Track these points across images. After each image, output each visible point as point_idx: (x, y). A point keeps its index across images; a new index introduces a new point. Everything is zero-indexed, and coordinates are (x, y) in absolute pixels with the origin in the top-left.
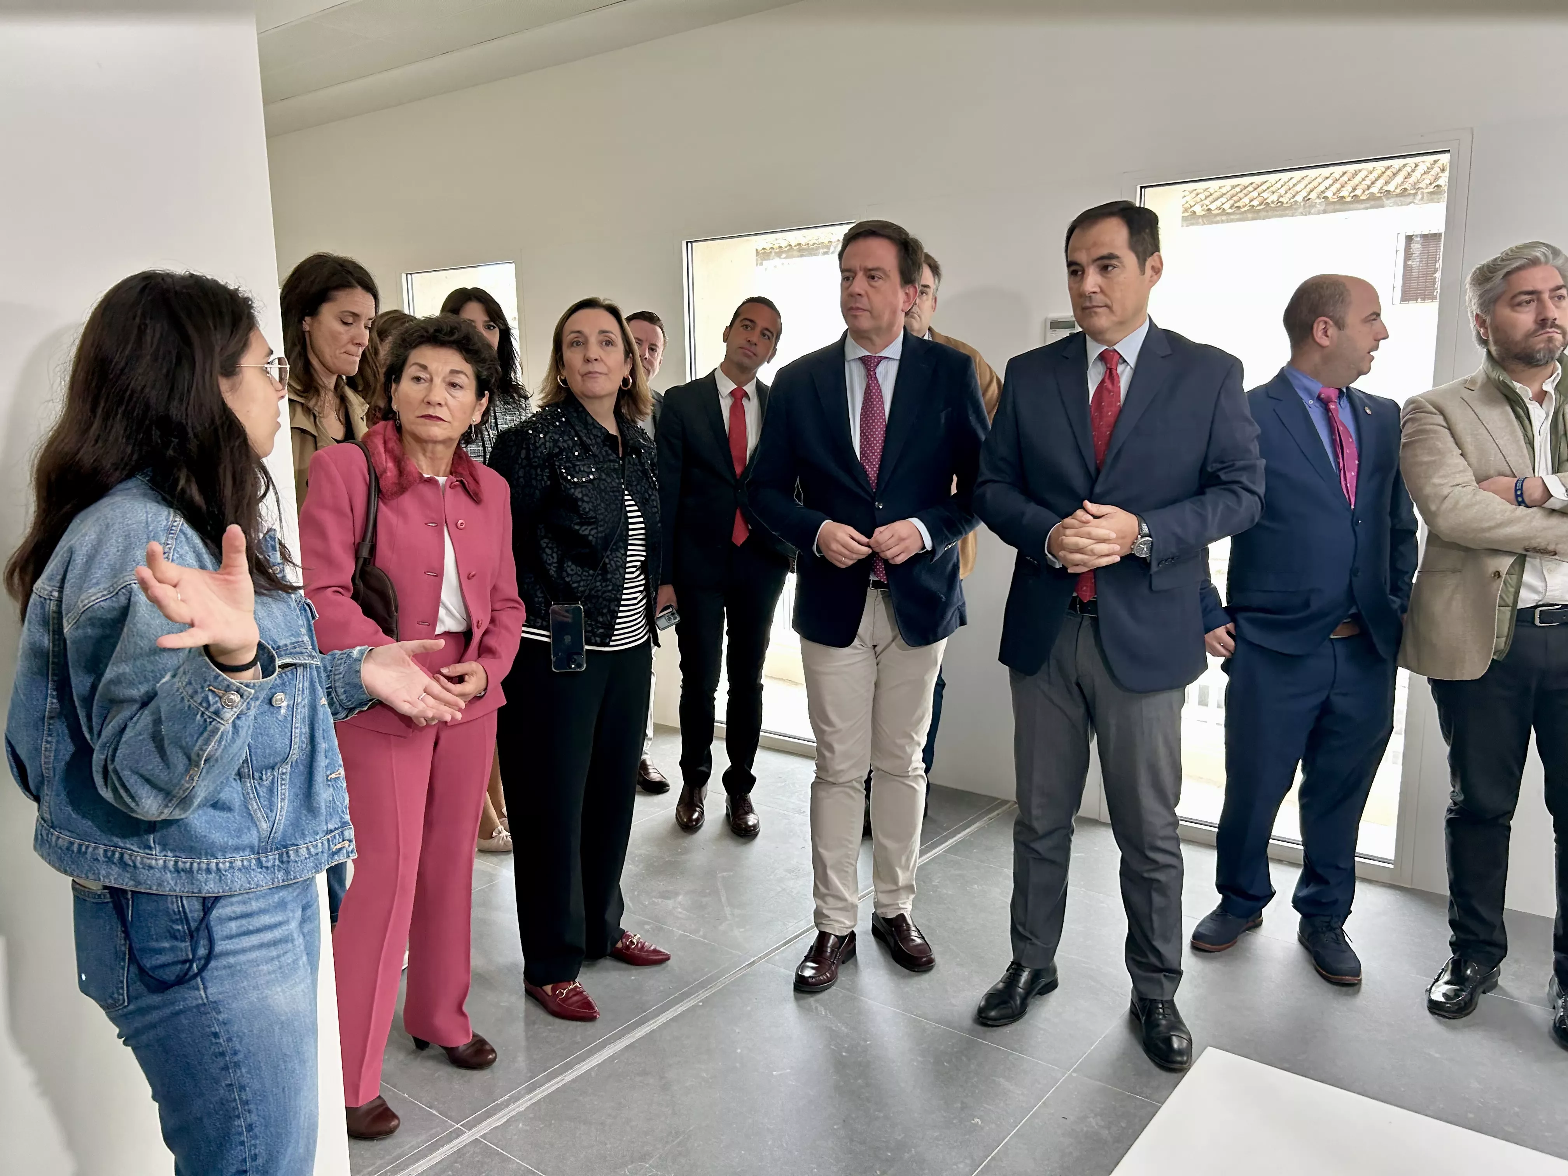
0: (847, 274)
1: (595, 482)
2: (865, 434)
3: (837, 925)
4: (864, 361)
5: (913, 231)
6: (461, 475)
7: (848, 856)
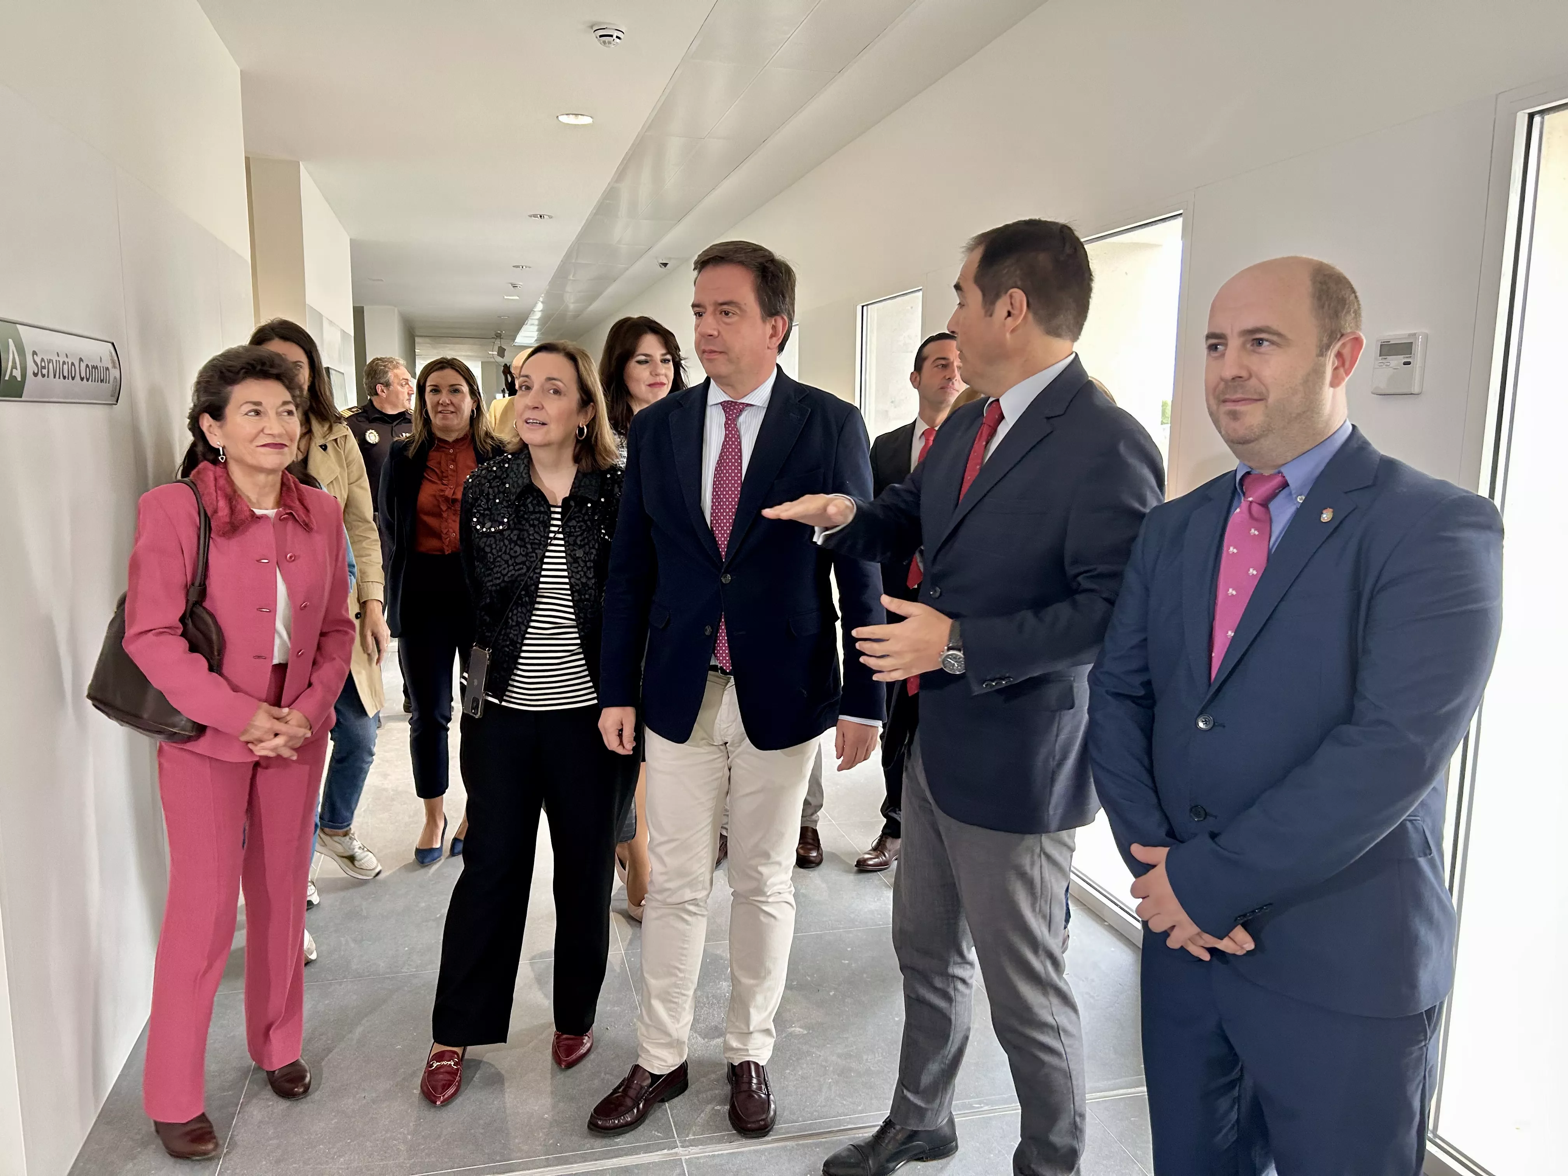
0: (697, 309)
1: (506, 533)
2: (717, 492)
3: (656, 1063)
4: (726, 406)
5: (780, 251)
6: (290, 508)
7: (676, 985)
